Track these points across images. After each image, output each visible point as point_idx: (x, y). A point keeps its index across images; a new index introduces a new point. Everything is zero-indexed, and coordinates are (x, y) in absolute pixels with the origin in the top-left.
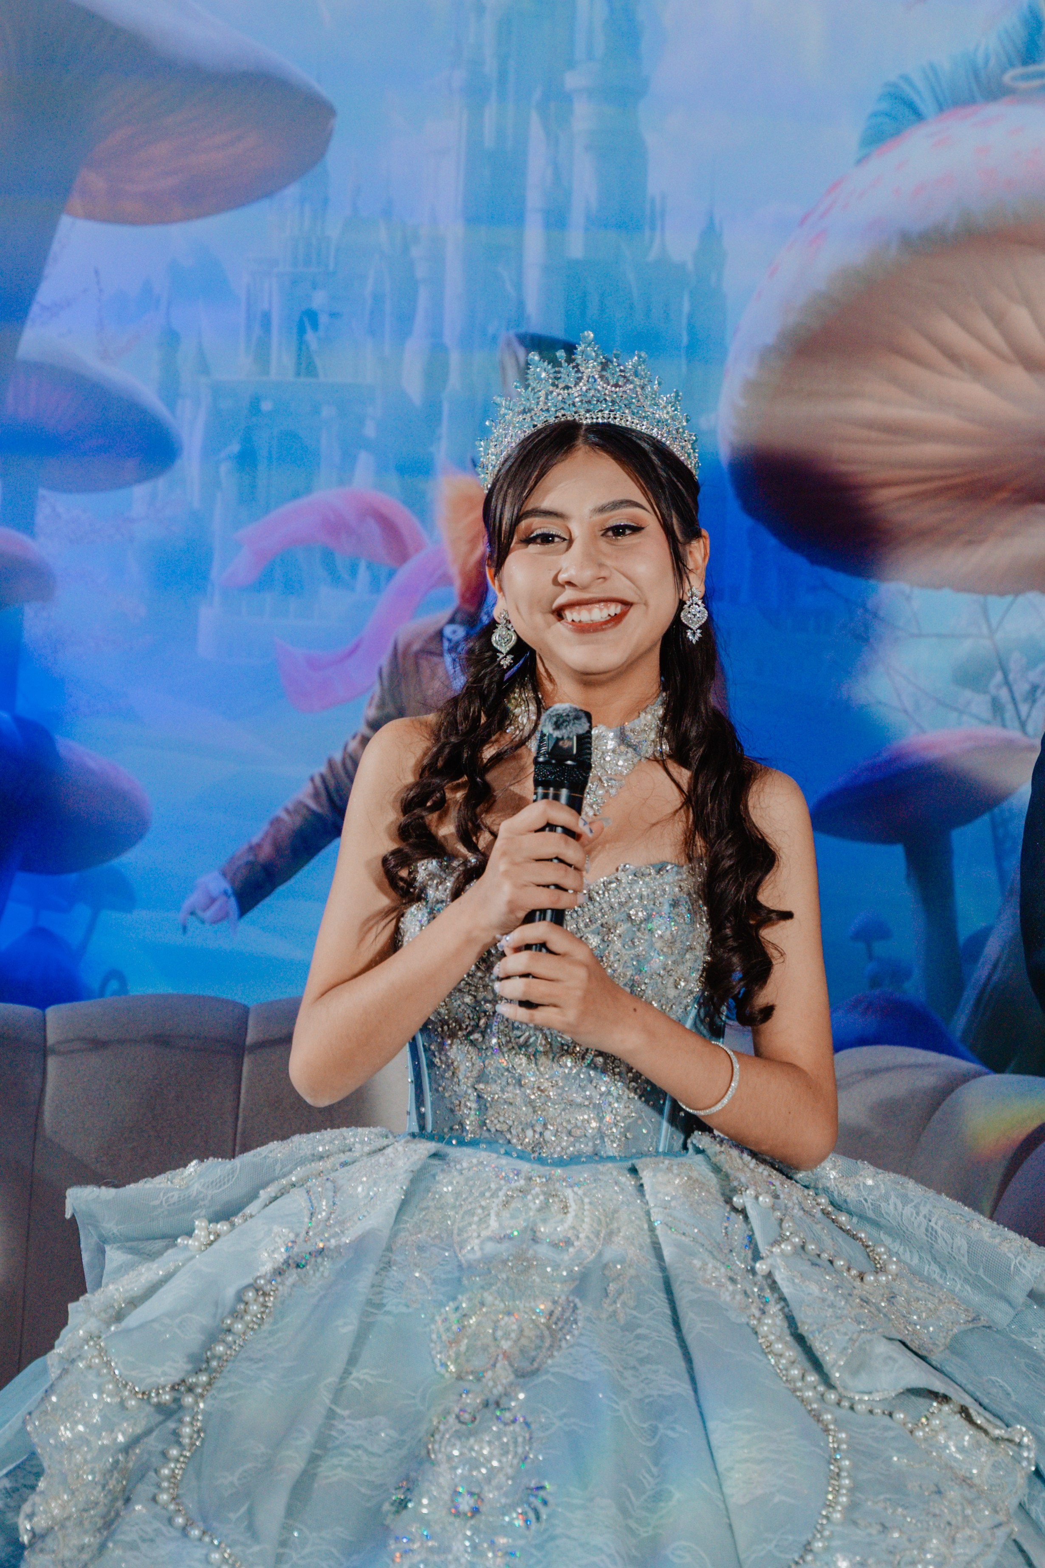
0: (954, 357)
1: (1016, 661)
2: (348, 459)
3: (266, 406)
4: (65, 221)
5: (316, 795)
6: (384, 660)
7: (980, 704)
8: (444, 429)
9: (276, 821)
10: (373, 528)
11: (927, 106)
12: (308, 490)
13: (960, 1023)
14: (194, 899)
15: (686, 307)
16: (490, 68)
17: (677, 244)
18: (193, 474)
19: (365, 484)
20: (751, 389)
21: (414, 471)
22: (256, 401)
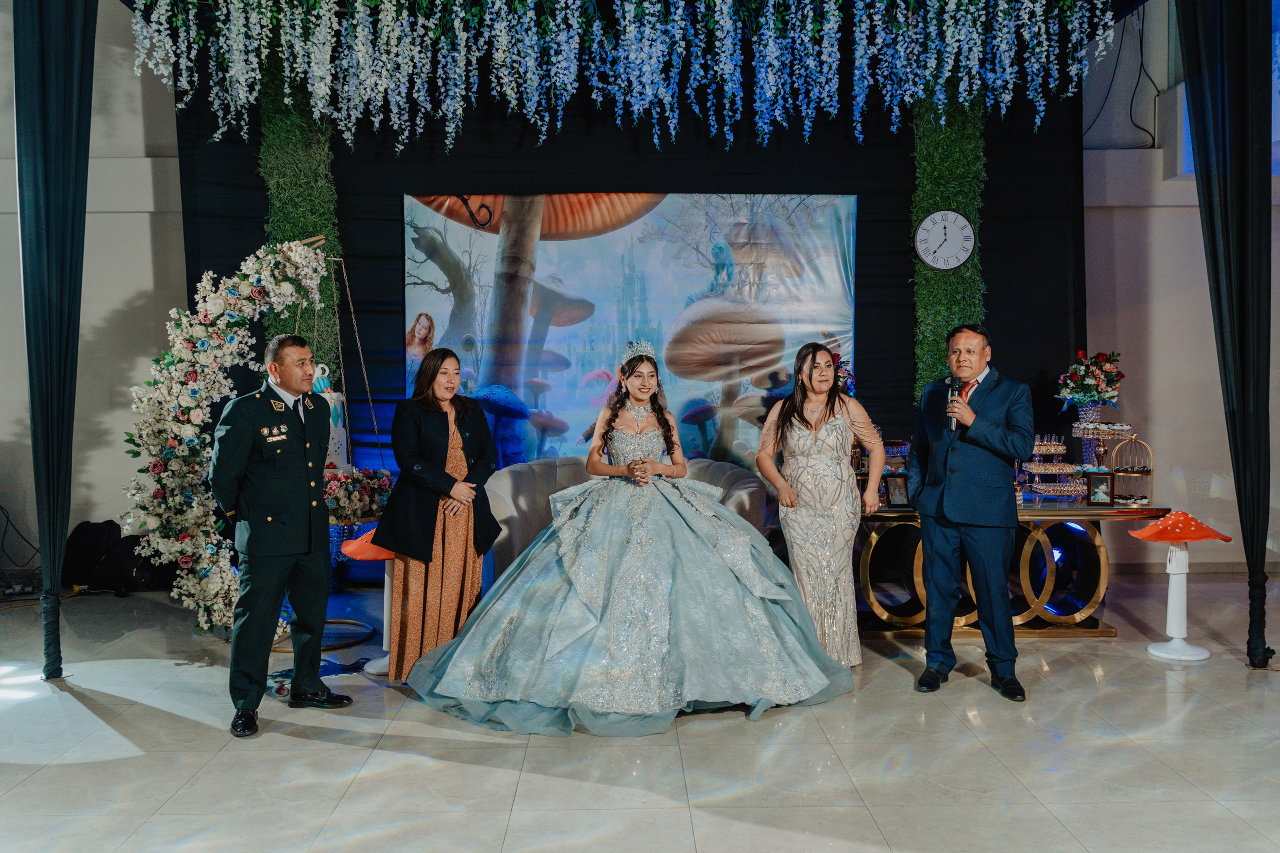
0: (702, 342)
1: (715, 393)
2: (600, 365)
3: (586, 356)
4: (550, 327)
7: (709, 400)
10: (605, 376)
12: (593, 370)
14: (578, 440)
15: (656, 335)
16: (621, 297)
17: (654, 325)
18: (574, 368)
19: (604, 368)
20: (668, 349)
21: (611, 365)
22: (584, 355)
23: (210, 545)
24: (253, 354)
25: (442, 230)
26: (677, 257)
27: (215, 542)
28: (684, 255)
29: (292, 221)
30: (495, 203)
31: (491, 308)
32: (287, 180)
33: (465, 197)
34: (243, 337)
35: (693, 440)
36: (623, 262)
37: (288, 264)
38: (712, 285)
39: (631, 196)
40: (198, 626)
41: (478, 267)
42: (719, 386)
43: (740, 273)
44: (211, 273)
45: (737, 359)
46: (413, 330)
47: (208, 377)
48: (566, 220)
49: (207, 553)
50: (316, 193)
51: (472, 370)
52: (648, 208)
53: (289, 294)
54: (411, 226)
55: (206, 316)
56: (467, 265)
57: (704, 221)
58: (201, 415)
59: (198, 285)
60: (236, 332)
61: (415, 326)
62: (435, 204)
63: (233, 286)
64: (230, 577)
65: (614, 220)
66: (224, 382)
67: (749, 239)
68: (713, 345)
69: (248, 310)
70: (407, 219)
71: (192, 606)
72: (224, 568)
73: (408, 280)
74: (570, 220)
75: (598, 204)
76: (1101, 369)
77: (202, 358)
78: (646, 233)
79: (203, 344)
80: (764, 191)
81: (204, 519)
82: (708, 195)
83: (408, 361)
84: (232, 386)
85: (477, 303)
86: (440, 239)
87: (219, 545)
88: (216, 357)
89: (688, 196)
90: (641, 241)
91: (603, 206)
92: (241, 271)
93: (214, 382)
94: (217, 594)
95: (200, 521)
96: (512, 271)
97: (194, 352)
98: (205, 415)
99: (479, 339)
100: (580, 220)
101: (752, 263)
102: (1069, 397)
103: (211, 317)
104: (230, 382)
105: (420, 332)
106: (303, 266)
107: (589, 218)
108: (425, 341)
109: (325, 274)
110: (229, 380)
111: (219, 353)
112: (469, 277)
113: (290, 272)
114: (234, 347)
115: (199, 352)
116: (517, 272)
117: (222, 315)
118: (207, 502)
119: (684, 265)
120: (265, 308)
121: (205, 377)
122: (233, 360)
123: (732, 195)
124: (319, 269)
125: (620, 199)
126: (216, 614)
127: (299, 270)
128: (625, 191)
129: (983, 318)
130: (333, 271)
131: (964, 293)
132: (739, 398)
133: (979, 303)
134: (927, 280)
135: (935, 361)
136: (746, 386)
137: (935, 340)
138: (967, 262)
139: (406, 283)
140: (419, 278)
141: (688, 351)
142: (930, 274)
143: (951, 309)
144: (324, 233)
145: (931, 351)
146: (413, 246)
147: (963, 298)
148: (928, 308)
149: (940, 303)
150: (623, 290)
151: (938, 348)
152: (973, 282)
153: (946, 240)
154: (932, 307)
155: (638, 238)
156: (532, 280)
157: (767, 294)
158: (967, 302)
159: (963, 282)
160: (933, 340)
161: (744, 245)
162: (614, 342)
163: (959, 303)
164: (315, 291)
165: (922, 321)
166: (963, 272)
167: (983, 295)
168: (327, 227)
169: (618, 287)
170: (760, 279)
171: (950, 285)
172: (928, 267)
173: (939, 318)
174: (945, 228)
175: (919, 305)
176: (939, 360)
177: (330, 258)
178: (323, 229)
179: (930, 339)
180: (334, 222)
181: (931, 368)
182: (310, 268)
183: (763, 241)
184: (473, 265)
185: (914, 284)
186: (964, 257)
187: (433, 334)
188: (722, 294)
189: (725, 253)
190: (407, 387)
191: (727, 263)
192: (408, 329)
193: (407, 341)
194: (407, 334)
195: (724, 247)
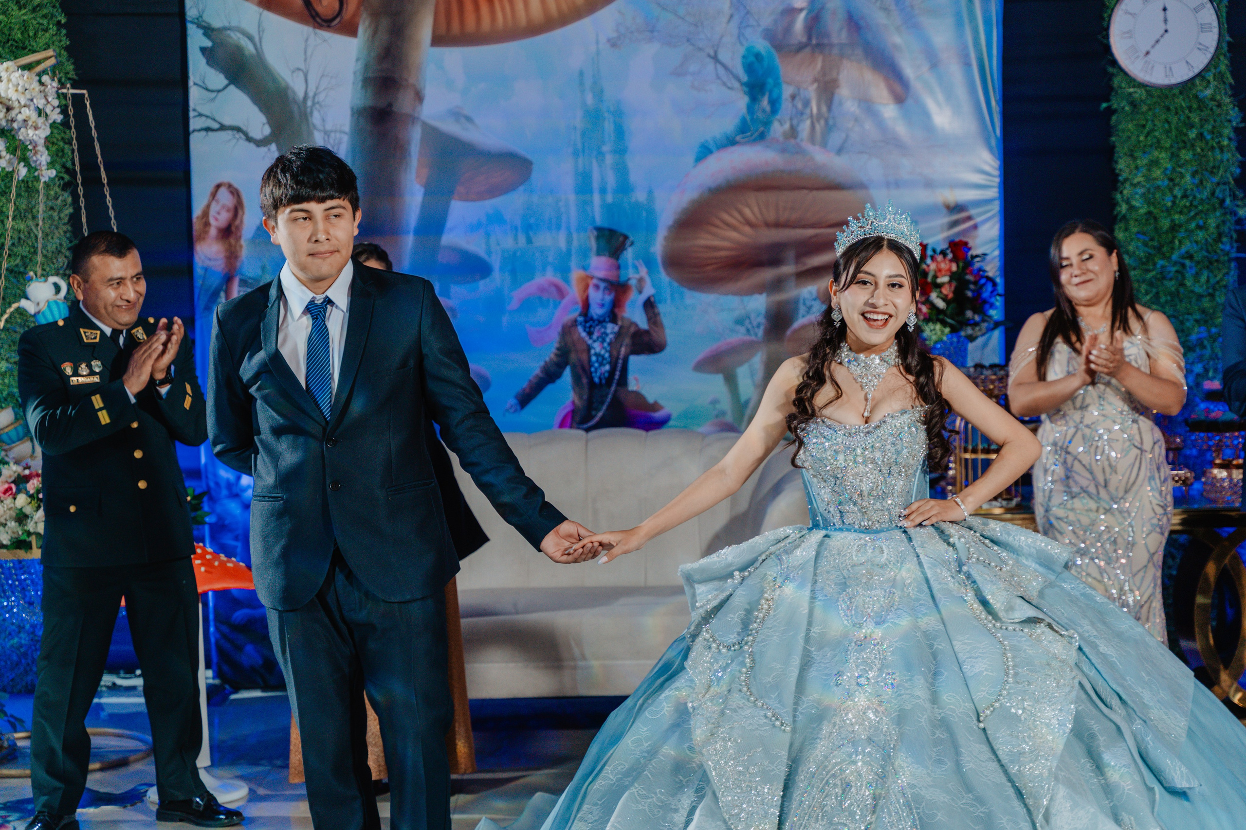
0: (728, 225)
1: (753, 316)
2: (544, 269)
3: (518, 254)
4: (453, 202)
5: (542, 372)
6: (559, 329)
7: (743, 330)
8: (573, 257)
9: (530, 381)
10: (553, 289)
11: (713, 149)
12: (532, 279)
14: (508, 406)
15: (644, 214)
16: (580, 146)
17: (641, 196)
18: (498, 278)
19: (550, 276)
20: (666, 239)
21: (564, 271)
22: (515, 253)
25: (253, 31)
26: (679, 73)
28: (693, 67)
35: (715, 402)
36: (581, 83)
38: (744, 121)
41: (321, 97)
42: (759, 303)
43: (793, 97)
45: (791, 254)
46: (206, 214)
48: (477, 9)
54: (199, 26)
56: (301, 95)
57: (726, 7)
61: (208, 206)
65: (564, 7)
67: (810, 38)
68: (747, 229)
70: (191, 12)
73: (195, 123)
74: (484, 9)
78: (623, 31)
83: (198, 271)
86: (249, 48)
90: (613, 44)
96: (382, 104)
100: (503, 9)
101: (816, 80)
105: (219, 218)
106: (21, 106)
107: (521, 6)
108: (228, 232)
109: (58, 118)
112: (305, 116)
116: (390, 105)
119: (693, 86)
124: (48, 110)
127: (13, 113)
129: (1238, 171)
130: (71, 113)
131: (1202, 127)
132: (796, 325)
133: (1228, 145)
134: (1133, 104)
135: (1152, 251)
136: (808, 303)
137: (1150, 213)
138: (1206, 69)
139: (191, 128)
140: (214, 120)
141: (703, 242)
142: (1139, 94)
143: (1178, 156)
144: (42, 42)
145: (1144, 234)
146: (203, 61)
147: (1201, 136)
148: (1136, 154)
149: (1158, 145)
150: (583, 134)
151: (1156, 229)
152: (1219, 106)
153: (1166, 31)
154: (1144, 152)
155: (609, 40)
156: (418, 119)
157: (843, 135)
158: (1207, 143)
159: (1200, 108)
160: (1146, 214)
161: (801, 48)
162: (568, 228)
163: (1193, 146)
164: (41, 148)
165: (1126, 180)
166: (1200, 88)
167: (1236, 130)
168: (46, 30)
169: (575, 128)
170: (829, 108)
171: (1176, 113)
172: (1135, 80)
173: (1157, 173)
174: (1165, 9)
175: (1121, 150)
176: (1159, 249)
177: (64, 91)
178: (40, 34)
179: (1142, 211)
180: (59, 22)
181: (1143, 264)
182: (32, 108)
183: (835, 40)
184: (311, 94)
185: (1111, 111)
186: (1201, 61)
187: (242, 222)
188: (762, 136)
189: (765, 63)
190: (197, 316)
191: (770, 81)
192: (197, 211)
193: (195, 233)
194: (194, 220)
195: (763, 52)
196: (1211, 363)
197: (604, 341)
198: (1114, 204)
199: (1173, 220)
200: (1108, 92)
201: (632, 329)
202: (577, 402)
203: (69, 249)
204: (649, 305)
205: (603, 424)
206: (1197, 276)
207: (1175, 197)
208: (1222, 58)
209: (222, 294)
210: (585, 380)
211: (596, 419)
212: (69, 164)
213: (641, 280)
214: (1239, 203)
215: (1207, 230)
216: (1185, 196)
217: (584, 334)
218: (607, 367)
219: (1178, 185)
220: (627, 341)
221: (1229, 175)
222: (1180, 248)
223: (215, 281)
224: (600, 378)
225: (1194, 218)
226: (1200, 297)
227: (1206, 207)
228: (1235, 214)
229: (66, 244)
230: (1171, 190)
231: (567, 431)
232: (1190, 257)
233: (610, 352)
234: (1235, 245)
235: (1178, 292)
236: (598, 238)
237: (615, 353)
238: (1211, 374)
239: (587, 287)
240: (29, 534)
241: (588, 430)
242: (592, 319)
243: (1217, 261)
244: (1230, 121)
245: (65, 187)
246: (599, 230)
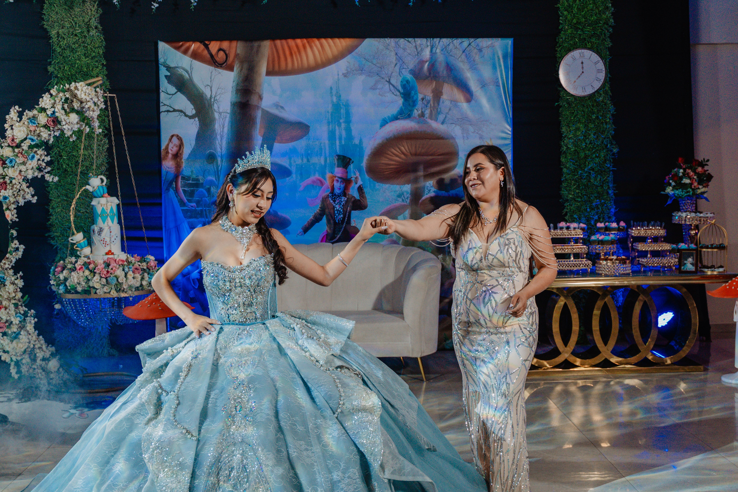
0: (394, 154)
1: (405, 194)
2: (314, 173)
4: (275, 143)
5: (314, 218)
6: (321, 199)
7: (400, 200)
8: (327, 168)
9: (309, 221)
10: (318, 182)
11: (388, 121)
12: (309, 177)
13: (401, 242)
15: (358, 149)
16: (330, 120)
17: (356, 141)
18: (294, 177)
19: (317, 176)
20: (367, 160)
21: (323, 174)
22: (302, 166)
23: (18, 315)
24: (49, 169)
25: (188, 69)
26: (373, 88)
27: (22, 312)
28: (379, 87)
29: (70, 63)
30: (230, 47)
31: (228, 130)
32: (65, 30)
33: (207, 42)
34: (41, 155)
36: (331, 93)
37: (74, 99)
38: (401, 109)
39: (337, 40)
40: (11, 376)
41: (218, 98)
42: (407, 188)
43: (423, 99)
44: (17, 107)
45: (421, 167)
46: (167, 148)
47: (15, 186)
48: (286, 59)
49: (16, 321)
50: (89, 41)
51: (214, 179)
52: (350, 50)
53: (75, 122)
54: (164, 66)
55: (13, 140)
56: (209, 96)
57: (393, 59)
58: (10, 215)
59: (7, 117)
60: (36, 152)
61: (168, 145)
62: (183, 48)
63: (33, 117)
64: (34, 338)
65: (324, 59)
66: (27, 190)
67: (430, 74)
68: (403, 156)
69: (45, 135)
70: (161, 60)
71: (8, 360)
72: (30, 332)
73: (162, 108)
74: (289, 59)
75: (311, 47)
76: (694, 171)
77: (11, 172)
78: (349, 70)
79: (11, 161)
80: (441, 36)
81: (14, 295)
82: (397, 40)
83: (164, 173)
84: (33, 193)
85: (217, 126)
86: (186, 76)
87: (25, 315)
88: (21, 171)
89: (382, 40)
90: (345, 75)
91: (315, 49)
92: (38, 105)
93: (20, 191)
94: (25, 351)
95: (11, 296)
96: (244, 101)
97: (4, 168)
98: (13, 215)
99: (219, 154)
100: (297, 60)
101: (432, 92)
102: (671, 193)
103: (17, 141)
104: (31, 190)
105: (173, 149)
106: (87, 102)
107: (304, 58)
108: (177, 156)
109: (104, 107)
110: (31, 188)
111: (23, 168)
112: (211, 106)
113: (76, 105)
114: (34, 163)
115: (8, 168)
116: (248, 101)
117: (25, 139)
118: (16, 282)
119: (379, 94)
120: (57, 134)
121: (13, 186)
122: (33, 173)
123: (416, 39)
124: (99, 103)
125: (328, 43)
126: (24, 367)
127: (84, 104)
128: (332, 37)
129: (613, 133)
130: (109, 104)
131: (598, 113)
132: (423, 198)
133: (609, 121)
134: (569, 104)
135: (576, 167)
136: (429, 188)
137: (576, 150)
138: (600, 89)
139: (161, 111)
140: (171, 107)
141: (383, 162)
142: (571, 99)
143: (588, 126)
144: (95, 73)
145: (573, 159)
146: (167, 81)
147: (597, 117)
148: (570, 125)
149: (579, 121)
150: (332, 115)
151: (578, 157)
152: (605, 105)
153: (583, 72)
154: (573, 124)
155: (343, 74)
156: (260, 107)
157: (444, 116)
158: (600, 121)
159: (597, 105)
160: (574, 151)
161: (426, 78)
162: (325, 155)
163: (594, 121)
164: (95, 120)
165: (566, 136)
166: (597, 97)
167: (613, 115)
168: (97, 67)
169: (328, 112)
170: (438, 104)
171: (587, 108)
172: (569, 93)
173: (579, 133)
174: (582, 63)
175: (563, 123)
176: (579, 166)
177: (106, 95)
178: (94, 69)
179: (572, 150)
180: (103, 64)
181: (573, 172)
182: (92, 102)
183: (441, 73)
184: (213, 96)
185: (559, 106)
186: (597, 85)
187: (183, 152)
188: (409, 116)
189: (411, 85)
190: (163, 193)
191: (413, 92)
192: (163, 147)
193: (162, 157)
194: (162, 151)
195: (410, 80)
196: (602, 215)
197: (340, 204)
198: (561, 146)
199: (585, 154)
200: (558, 98)
201: (353, 199)
202: (329, 231)
203: (107, 163)
204: (360, 189)
205: (339, 241)
206: (596, 178)
207: (586, 144)
208: (606, 84)
209: (174, 183)
210: (332, 221)
211: (337, 238)
212: (107, 126)
213: (356, 178)
214: (614, 146)
215: (600, 158)
216: (590, 143)
217: (332, 201)
218: (342, 216)
219: (588, 138)
220: (351, 204)
221: (609, 134)
222: (588, 165)
223: (171, 177)
224: (339, 221)
225: (594, 152)
226: (597, 186)
227: (600, 148)
228: (612, 151)
229: (105, 161)
230: (585, 141)
231: (324, 243)
232: (593, 169)
233: (343, 209)
234: (612, 164)
235: (588, 185)
236: (338, 160)
237: (345, 209)
238: (601, 220)
239: (333, 181)
240: (89, 287)
241: (333, 243)
242: (335, 195)
243: (604, 171)
244: (610, 111)
245: (105, 136)
246: (338, 156)
